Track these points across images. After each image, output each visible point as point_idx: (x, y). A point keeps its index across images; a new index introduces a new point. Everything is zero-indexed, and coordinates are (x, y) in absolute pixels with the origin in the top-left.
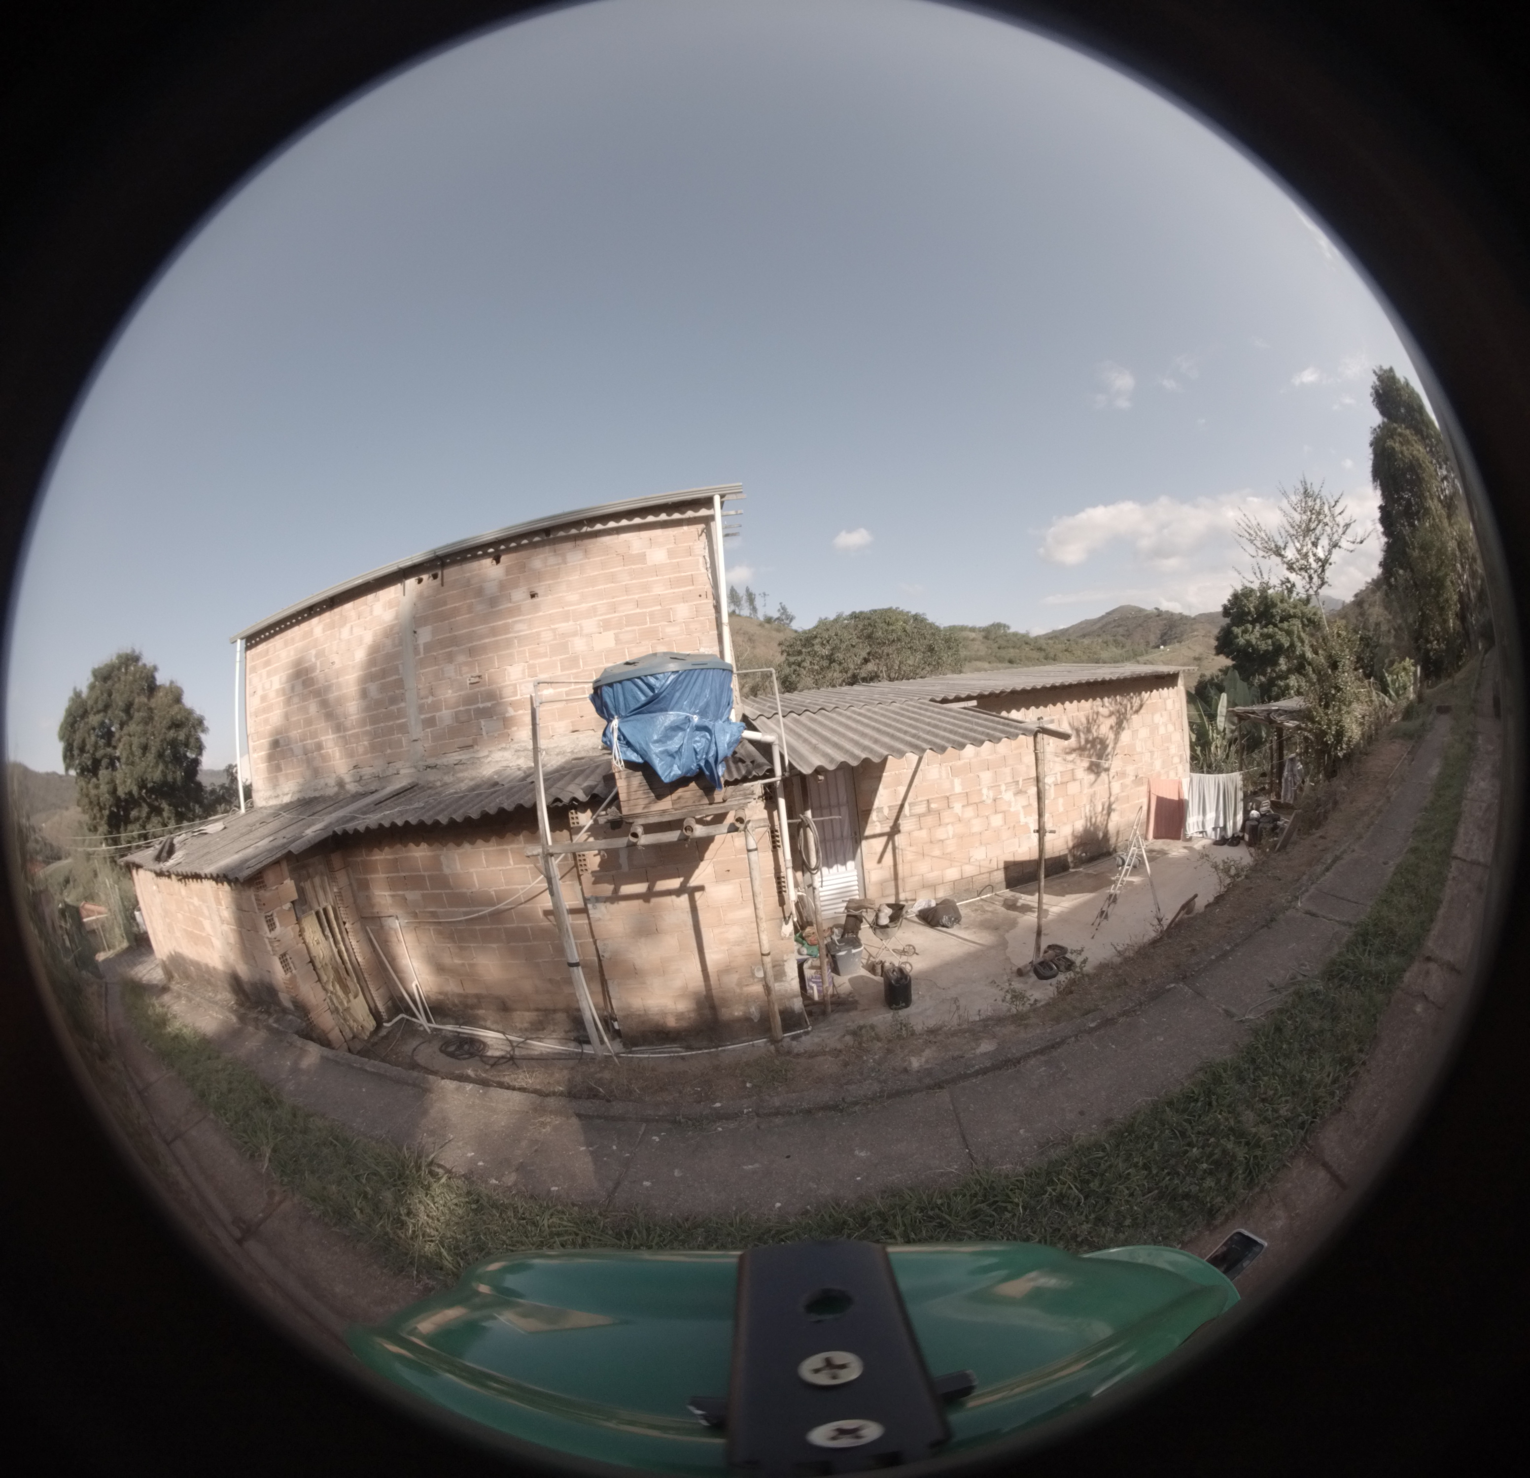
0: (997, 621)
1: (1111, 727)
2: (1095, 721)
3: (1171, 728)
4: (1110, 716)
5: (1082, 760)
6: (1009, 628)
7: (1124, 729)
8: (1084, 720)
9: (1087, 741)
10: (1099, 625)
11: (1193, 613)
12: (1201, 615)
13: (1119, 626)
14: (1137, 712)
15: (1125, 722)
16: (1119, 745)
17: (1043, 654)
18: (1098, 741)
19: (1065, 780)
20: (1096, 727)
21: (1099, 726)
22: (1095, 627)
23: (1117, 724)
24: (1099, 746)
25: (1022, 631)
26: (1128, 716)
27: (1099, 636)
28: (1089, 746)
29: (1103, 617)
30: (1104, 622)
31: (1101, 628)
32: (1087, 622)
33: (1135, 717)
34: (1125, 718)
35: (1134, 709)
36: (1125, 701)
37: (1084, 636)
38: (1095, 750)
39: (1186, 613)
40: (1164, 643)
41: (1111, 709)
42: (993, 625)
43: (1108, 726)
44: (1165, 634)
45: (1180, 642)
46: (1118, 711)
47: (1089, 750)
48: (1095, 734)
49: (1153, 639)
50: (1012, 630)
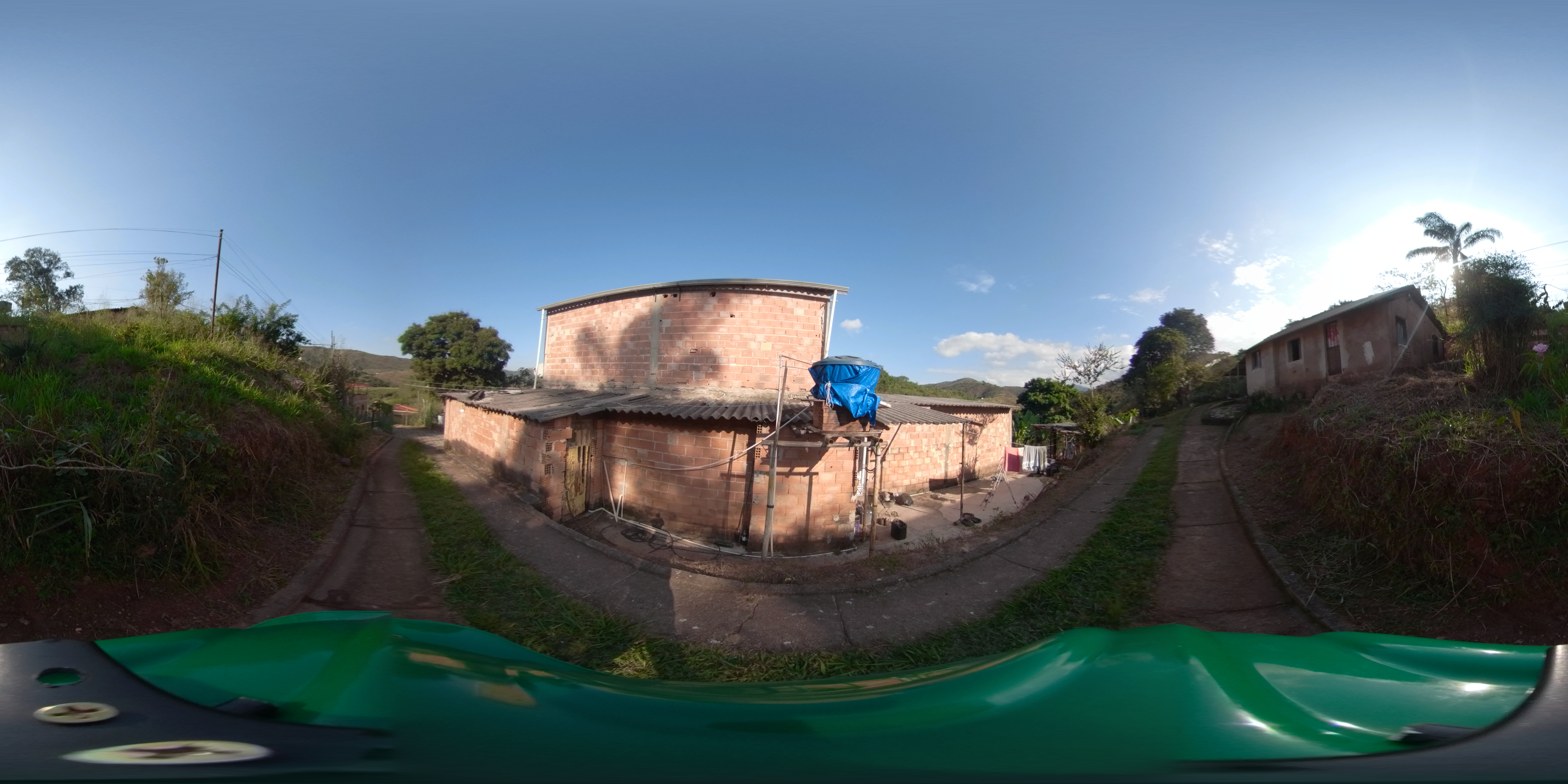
0: (903, 375)
1: (979, 428)
6: (908, 379)
10: (953, 384)
11: (1001, 386)
12: (1005, 387)
13: (962, 386)
17: (922, 393)
22: (950, 385)
23: (982, 427)
25: (914, 381)
27: (951, 389)
28: (970, 432)
29: (955, 381)
30: (955, 384)
31: (953, 386)
32: (946, 383)
33: (988, 426)
34: (985, 425)
35: (990, 421)
36: (985, 418)
37: (944, 388)
39: (998, 385)
40: (984, 397)
42: (901, 377)
44: (985, 393)
45: (992, 397)
49: (978, 394)
50: (909, 381)
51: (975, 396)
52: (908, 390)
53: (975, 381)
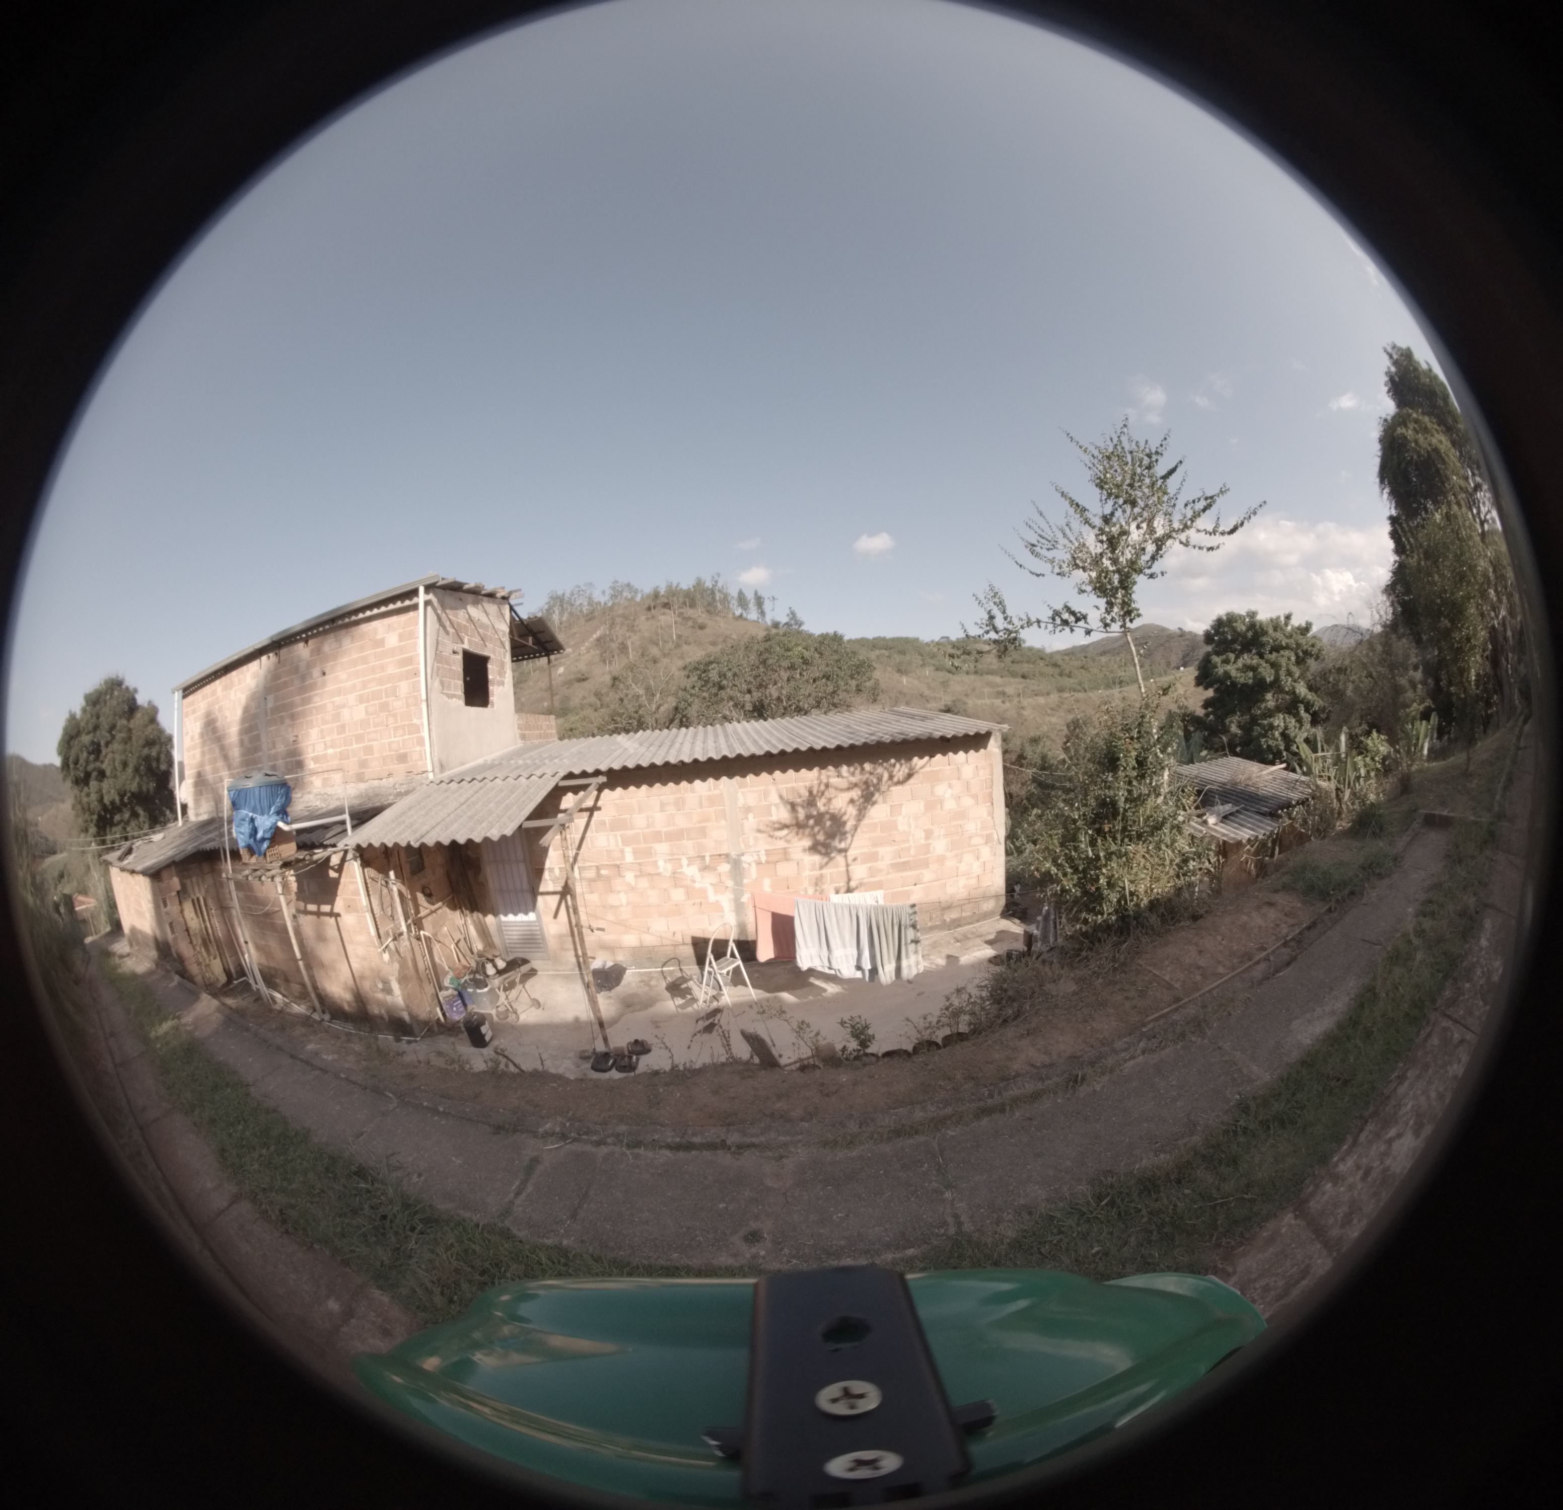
1: (852, 801)
2: (823, 793)
3: (967, 801)
4: (849, 789)
5: (800, 840)
6: (1023, 640)
7: (874, 803)
8: (806, 794)
9: (809, 817)
14: (900, 783)
15: (877, 795)
16: (865, 822)
17: (1057, 670)
18: (827, 816)
19: (773, 858)
20: (823, 800)
21: (830, 800)
22: (1116, 645)
23: (862, 796)
24: (828, 823)
25: (1037, 645)
26: (883, 788)
28: (811, 822)
33: (896, 789)
34: (878, 790)
35: (895, 779)
36: (880, 770)
37: (1104, 653)
38: (823, 828)
40: (1185, 665)
41: (853, 779)
43: (848, 799)
44: (1188, 655)
46: (866, 783)
47: (812, 828)
48: (823, 809)
49: (1173, 661)
50: (1027, 644)
51: (1168, 664)
52: (1026, 665)
53: (1163, 629)
